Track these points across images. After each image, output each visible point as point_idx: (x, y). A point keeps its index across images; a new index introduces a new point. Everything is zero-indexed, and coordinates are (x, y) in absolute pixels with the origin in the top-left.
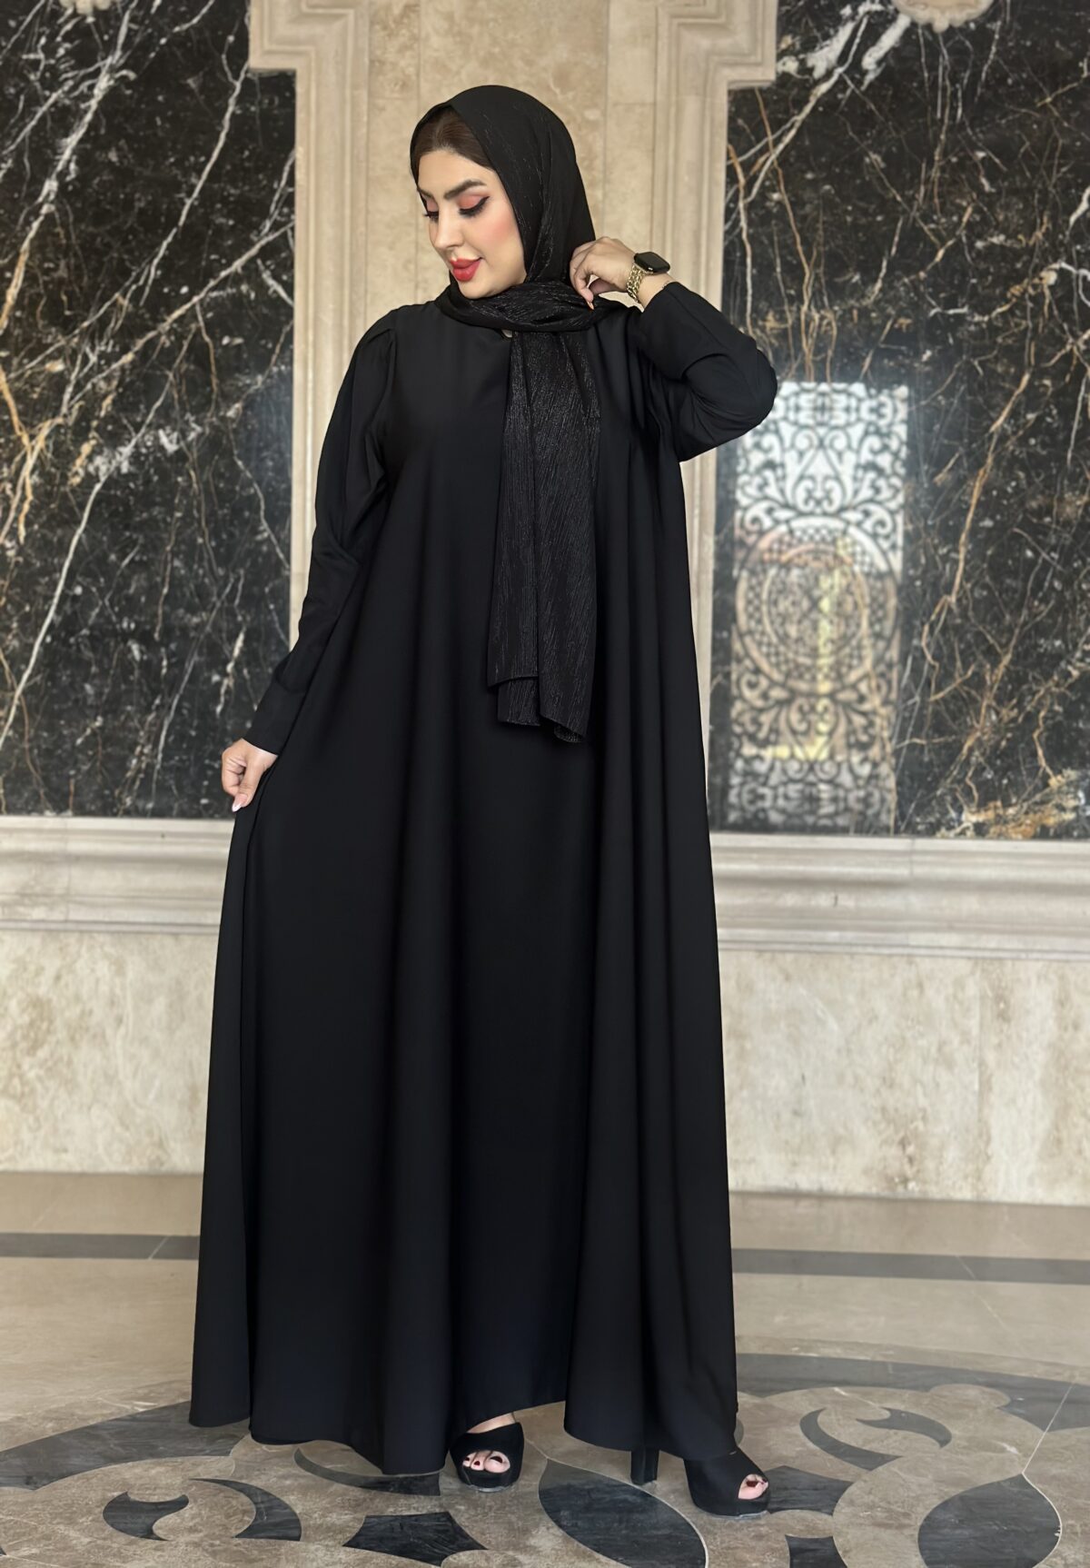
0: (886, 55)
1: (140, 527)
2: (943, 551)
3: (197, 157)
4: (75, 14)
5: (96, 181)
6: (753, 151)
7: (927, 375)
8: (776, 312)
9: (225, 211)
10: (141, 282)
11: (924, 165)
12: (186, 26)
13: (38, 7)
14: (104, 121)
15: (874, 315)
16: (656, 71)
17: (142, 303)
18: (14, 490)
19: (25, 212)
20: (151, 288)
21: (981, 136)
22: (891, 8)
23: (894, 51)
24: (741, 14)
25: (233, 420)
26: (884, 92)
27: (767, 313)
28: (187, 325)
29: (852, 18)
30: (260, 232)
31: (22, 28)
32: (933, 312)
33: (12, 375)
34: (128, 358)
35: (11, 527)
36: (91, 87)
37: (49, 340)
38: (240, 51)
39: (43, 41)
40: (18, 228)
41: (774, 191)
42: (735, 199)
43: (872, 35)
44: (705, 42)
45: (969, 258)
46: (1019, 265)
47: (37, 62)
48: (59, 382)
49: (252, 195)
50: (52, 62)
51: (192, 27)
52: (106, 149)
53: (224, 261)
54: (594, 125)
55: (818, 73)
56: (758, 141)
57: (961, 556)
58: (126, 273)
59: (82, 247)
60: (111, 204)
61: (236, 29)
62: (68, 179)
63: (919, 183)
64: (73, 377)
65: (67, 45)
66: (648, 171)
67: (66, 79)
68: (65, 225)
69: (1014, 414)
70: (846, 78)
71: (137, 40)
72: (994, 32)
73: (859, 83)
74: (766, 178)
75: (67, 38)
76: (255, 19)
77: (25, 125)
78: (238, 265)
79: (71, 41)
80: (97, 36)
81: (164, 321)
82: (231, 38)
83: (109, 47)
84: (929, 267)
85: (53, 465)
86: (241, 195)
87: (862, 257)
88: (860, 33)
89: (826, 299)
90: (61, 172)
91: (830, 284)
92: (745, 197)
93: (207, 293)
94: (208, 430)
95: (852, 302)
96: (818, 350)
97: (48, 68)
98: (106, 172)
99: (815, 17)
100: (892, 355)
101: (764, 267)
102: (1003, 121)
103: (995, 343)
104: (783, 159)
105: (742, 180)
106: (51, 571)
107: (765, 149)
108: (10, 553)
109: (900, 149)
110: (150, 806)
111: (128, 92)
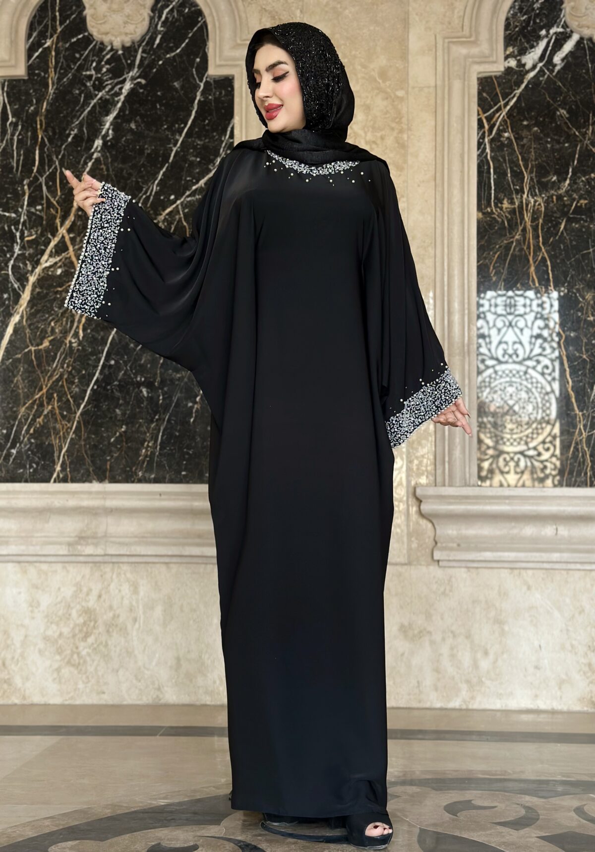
0: (567, 55)
3: (179, 125)
4: (112, 49)
5: (124, 139)
6: (492, 110)
8: (508, 199)
9: (195, 153)
10: (148, 194)
11: (591, 115)
12: (173, 54)
13: (91, 46)
14: (128, 108)
15: (565, 199)
16: (436, 67)
17: (148, 205)
19: (84, 157)
20: (154, 197)
22: (568, 30)
23: (570, 52)
24: (484, 35)
26: (566, 76)
27: (503, 199)
28: (174, 216)
29: (547, 36)
30: (214, 164)
31: (83, 58)
33: (77, 247)
35: (75, 331)
36: (121, 89)
38: (203, 66)
39: (94, 64)
40: (80, 166)
41: (505, 132)
42: (483, 137)
43: (559, 45)
44: (463, 51)
47: (91, 76)
49: (210, 144)
50: (99, 75)
51: (177, 54)
52: (129, 122)
53: (194, 181)
54: (401, 99)
55: (528, 67)
56: (495, 105)
58: (140, 189)
59: (116, 176)
60: (131, 152)
61: (200, 55)
62: (108, 138)
63: (589, 125)
65: (108, 66)
66: (433, 123)
67: (107, 85)
68: (106, 164)
70: (544, 69)
71: (146, 62)
73: (552, 71)
74: (501, 125)
75: (108, 62)
76: (211, 49)
77: (84, 110)
78: (202, 182)
79: (110, 64)
80: (124, 61)
81: (161, 214)
82: (198, 60)
83: (131, 67)
86: (203, 145)
87: (557, 167)
88: (551, 44)
89: (537, 191)
90: (104, 135)
91: (539, 182)
92: (489, 136)
93: (185, 198)
95: (552, 192)
96: (534, 219)
97: (97, 79)
98: (129, 134)
99: (525, 37)
100: (577, 221)
101: (501, 174)
104: (510, 114)
105: (487, 127)
106: (97, 353)
107: (499, 109)
108: (74, 345)
109: (577, 106)
110: (153, 476)
111: (141, 91)
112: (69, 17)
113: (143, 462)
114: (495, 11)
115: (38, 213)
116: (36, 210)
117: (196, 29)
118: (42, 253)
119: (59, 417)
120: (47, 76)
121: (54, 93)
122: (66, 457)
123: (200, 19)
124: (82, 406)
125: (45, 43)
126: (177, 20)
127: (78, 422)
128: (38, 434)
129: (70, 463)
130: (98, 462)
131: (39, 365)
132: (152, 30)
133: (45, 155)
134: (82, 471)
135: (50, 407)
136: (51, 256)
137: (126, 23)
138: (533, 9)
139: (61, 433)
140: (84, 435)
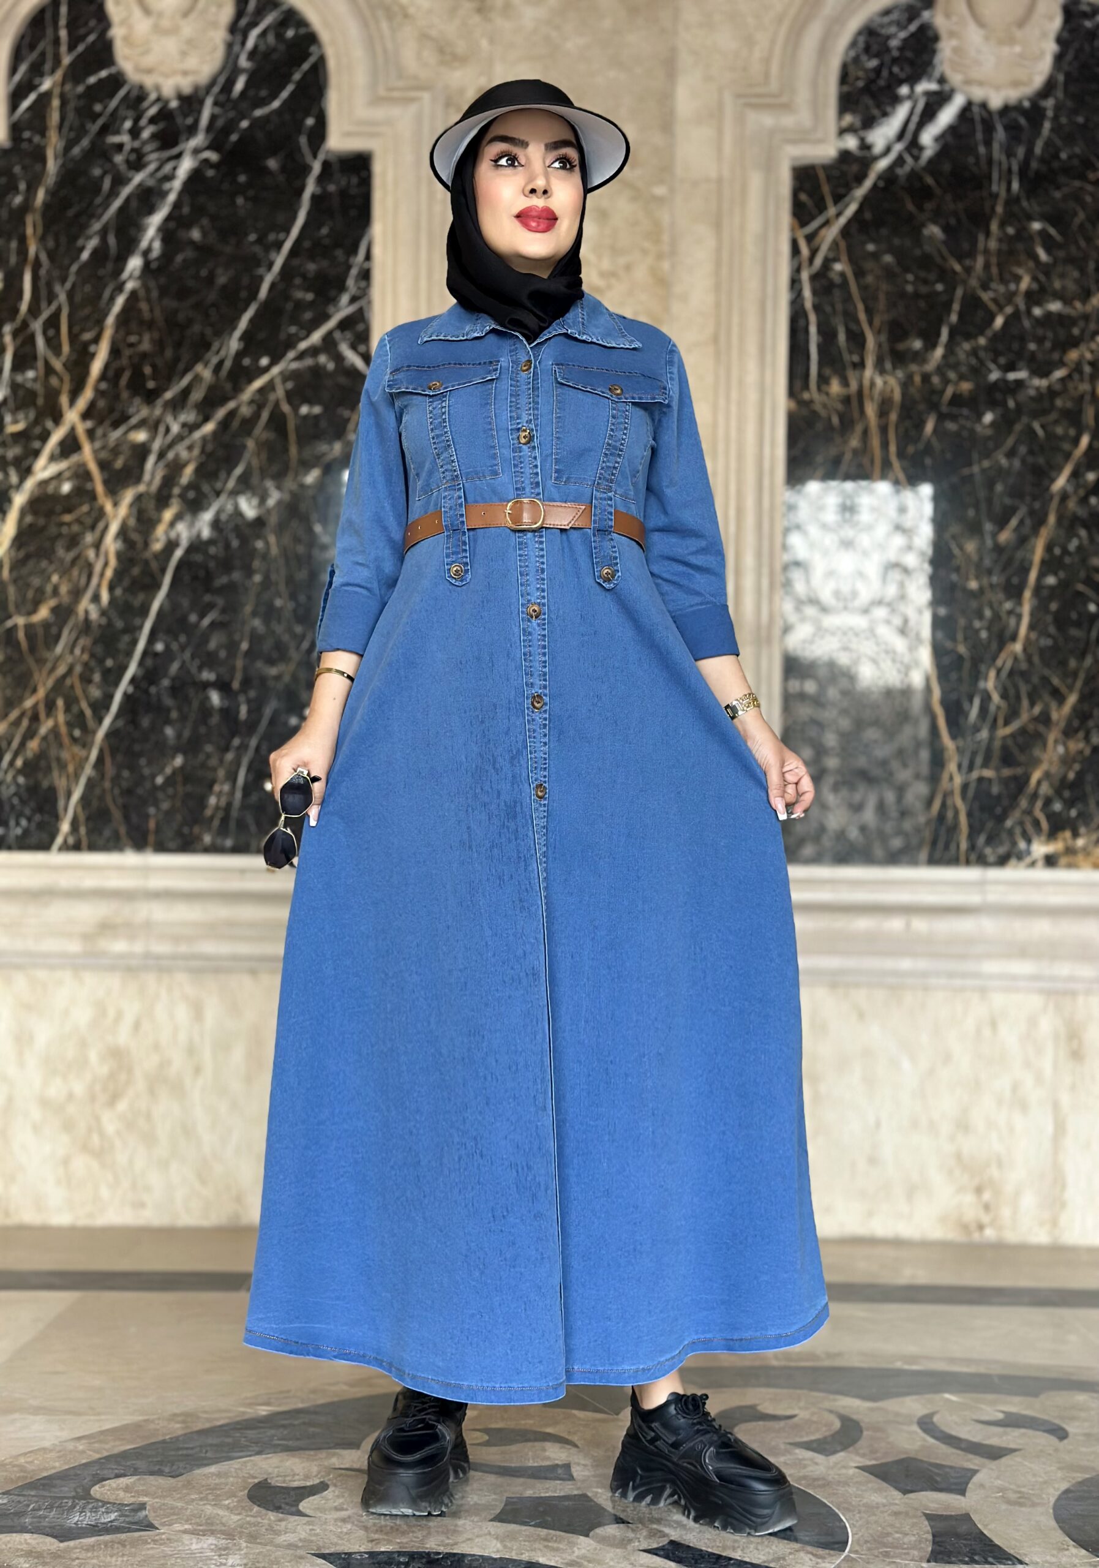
0: (943, 132)
1: (221, 591)
2: (1008, 605)
3: (278, 233)
4: (158, 99)
6: (814, 225)
7: (989, 438)
8: (839, 378)
9: (304, 286)
10: (223, 353)
12: (267, 109)
13: (122, 93)
14: (187, 199)
15: (936, 380)
16: (719, 149)
17: (223, 375)
18: (97, 555)
19: (110, 288)
20: (232, 361)
21: (1037, 208)
22: (946, 87)
23: (952, 130)
24: (803, 95)
25: (308, 487)
26: (941, 167)
27: (831, 379)
28: (267, 395)
29: (910, 97)
30: (338, 305)
31: (108, 111)
32: (994, 376)
33: (98, 444)
34: (209, 427)
35: (94, 592)
36: (175, 168)
37: (132, 410)
38: (319, 134)
39: (128, 124)
40: (103, 303)
41: (837, 262)
43: (929, 113)
44: (768, 120)
45: (1027, 323)
46: (1076, 331)
47: (122, 145)
48: (142, 452)
49: (329, 270)
50: (137, 144)
51: (273, 111)
52: (189, 227)
53: (303, 333)
54: (660, 200)
55: (876, 150)
56: (820, 214)
57: (1026, 609)
58: (207, 346)
59: (165, 321)
60: (193, 280)
61: (314, 112)
62: (152, 256)
63: (977, 253)
64: (156, 446)
65: (152, 129)
66: (714, 244)
67: (151, 161)
68: (148, 300)
69: (1076, 475)
70: (904, 154)
71: (220, 123)
72: (1045, 109)
73: (916, 158)
74: (830, 249)
75: (153, 121)
76: (334, 103)
77: (110, 205)
78: (316, 337)
79: (155, 125)
80: (180, 120)
81: (245, 391)
82: (310, 122)
83: (192, 130)
84: (989, 333)
85: (136, 530)
86: (320, 270)
87: (921, 324)
88: (917, 112)
90: (145, 249)
91: (893, 351)
92: (809, 268)
93: (289, 363)
94: (287, 497)
95: (914, 368)
96: (883, 413)
97: (133, 150)
98: (189, 250)
99: (873, 96)
100: (954, 418)
101: (827, 335)
102: (1057, 195)
103: (1053, 406)
104: (845, 232)
105: (805, 251)
106: (133, 631)
107: (827, 223)
108: (94, 615)
109: (959, 221)
110: (229, 843)
111: (210, 173)
112: (83, 38)
113: (212, 818)
114: (823, 51)
115: (29, 385)
116: (26, 380)
117: (306, 66)
118: (37, 453)
119: (66, 740)
120: (42, 144)
121: (58, 174)
122: (80, 810)
123: (313, 49)
124: (107, 721)
125: (40, 85)
126: (274, 50)
127: (101, 751)
128: (32, 768)
129: (88, 819)
130: (135, 819)
131: (32, 649)
132: (230, 66)
133: (42, 283)
134: (107, 833)
135: (50, 723)
136: (52, 458)
137: (184, 54)
138: (888, 50)
139: (71, 768)
140: (110, 769)
